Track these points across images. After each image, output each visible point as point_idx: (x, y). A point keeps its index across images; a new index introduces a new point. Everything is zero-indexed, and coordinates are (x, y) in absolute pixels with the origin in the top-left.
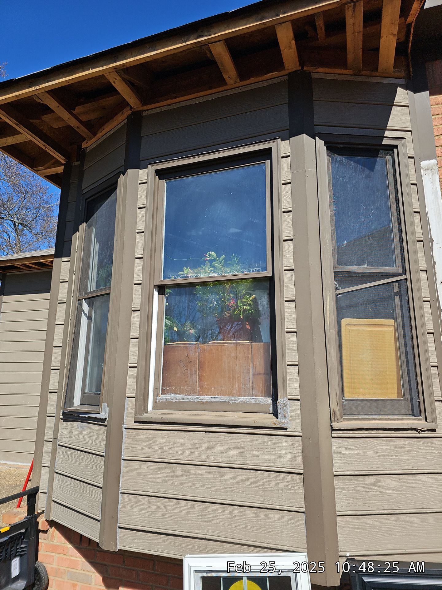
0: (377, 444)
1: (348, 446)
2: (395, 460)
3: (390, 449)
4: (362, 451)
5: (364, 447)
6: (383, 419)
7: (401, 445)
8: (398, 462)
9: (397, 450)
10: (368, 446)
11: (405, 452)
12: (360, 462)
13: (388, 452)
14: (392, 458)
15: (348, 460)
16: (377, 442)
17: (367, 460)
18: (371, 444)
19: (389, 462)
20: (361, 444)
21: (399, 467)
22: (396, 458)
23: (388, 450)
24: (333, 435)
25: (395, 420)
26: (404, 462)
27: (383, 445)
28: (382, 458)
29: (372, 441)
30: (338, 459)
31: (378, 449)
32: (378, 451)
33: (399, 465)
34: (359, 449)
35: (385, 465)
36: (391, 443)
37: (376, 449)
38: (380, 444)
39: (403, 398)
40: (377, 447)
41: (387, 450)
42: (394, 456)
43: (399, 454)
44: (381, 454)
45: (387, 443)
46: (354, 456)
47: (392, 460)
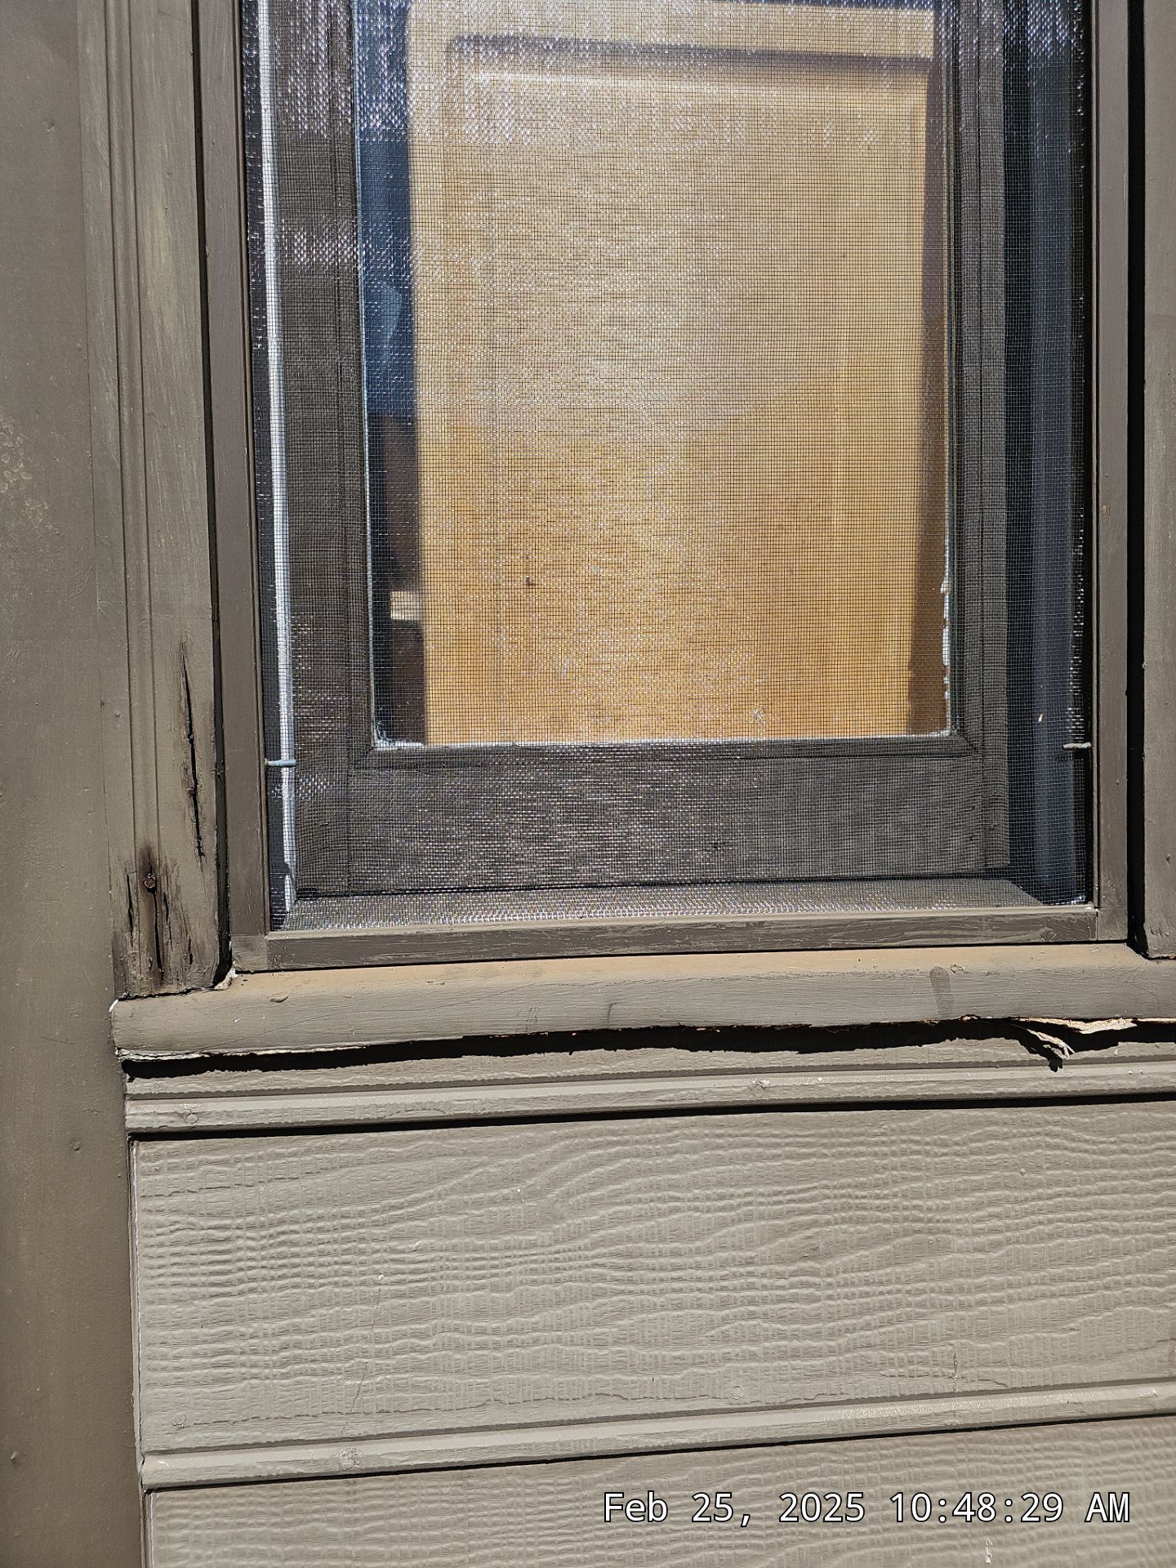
0: (615, 1177)
1: (309, 1204)
2: (782, 1319)
3: (748, 1217)
4: (454, 1248)
5: (477, 1204)
6: (695, 930)
7: (861, 1170)
8: (817, 1335)
9: (815, 1223)
10: (518, 1199)
11: (887, 1238)
12: (424, 1350)
13: (723, 1248)
14: (752, 1302)
15: (297, 1345)
16: (617, 1157)
17: (496, 1332)
18: (554, 1182)
19: (726, 1338)
20: (443, 1178)
21: (815, 1375)
22: (794, 1299)
23: (723, 1224)
24: (139, 1116)
25: (814, 939)
26: (867, 1327)
27: (672, 1186)
28: (654, 1308)
29: (577, 1150)
30: (195, 1341)
31: (624, 1219)
32: (619, 1239)
33: (816, 1362)
34: (424, 1235)
35: (679, 1364)
36: (760, 1158)
37: (598, 1225)
38: (639, 1173)
39: (946, 733)
40: (612, 1199)
41: (710, 1232)
42: (780, 1275)
43: (829, 1255)
44: (642, 1267)
45: (721, 1161)
46: (365, 1301)
47: (752, 1316)
